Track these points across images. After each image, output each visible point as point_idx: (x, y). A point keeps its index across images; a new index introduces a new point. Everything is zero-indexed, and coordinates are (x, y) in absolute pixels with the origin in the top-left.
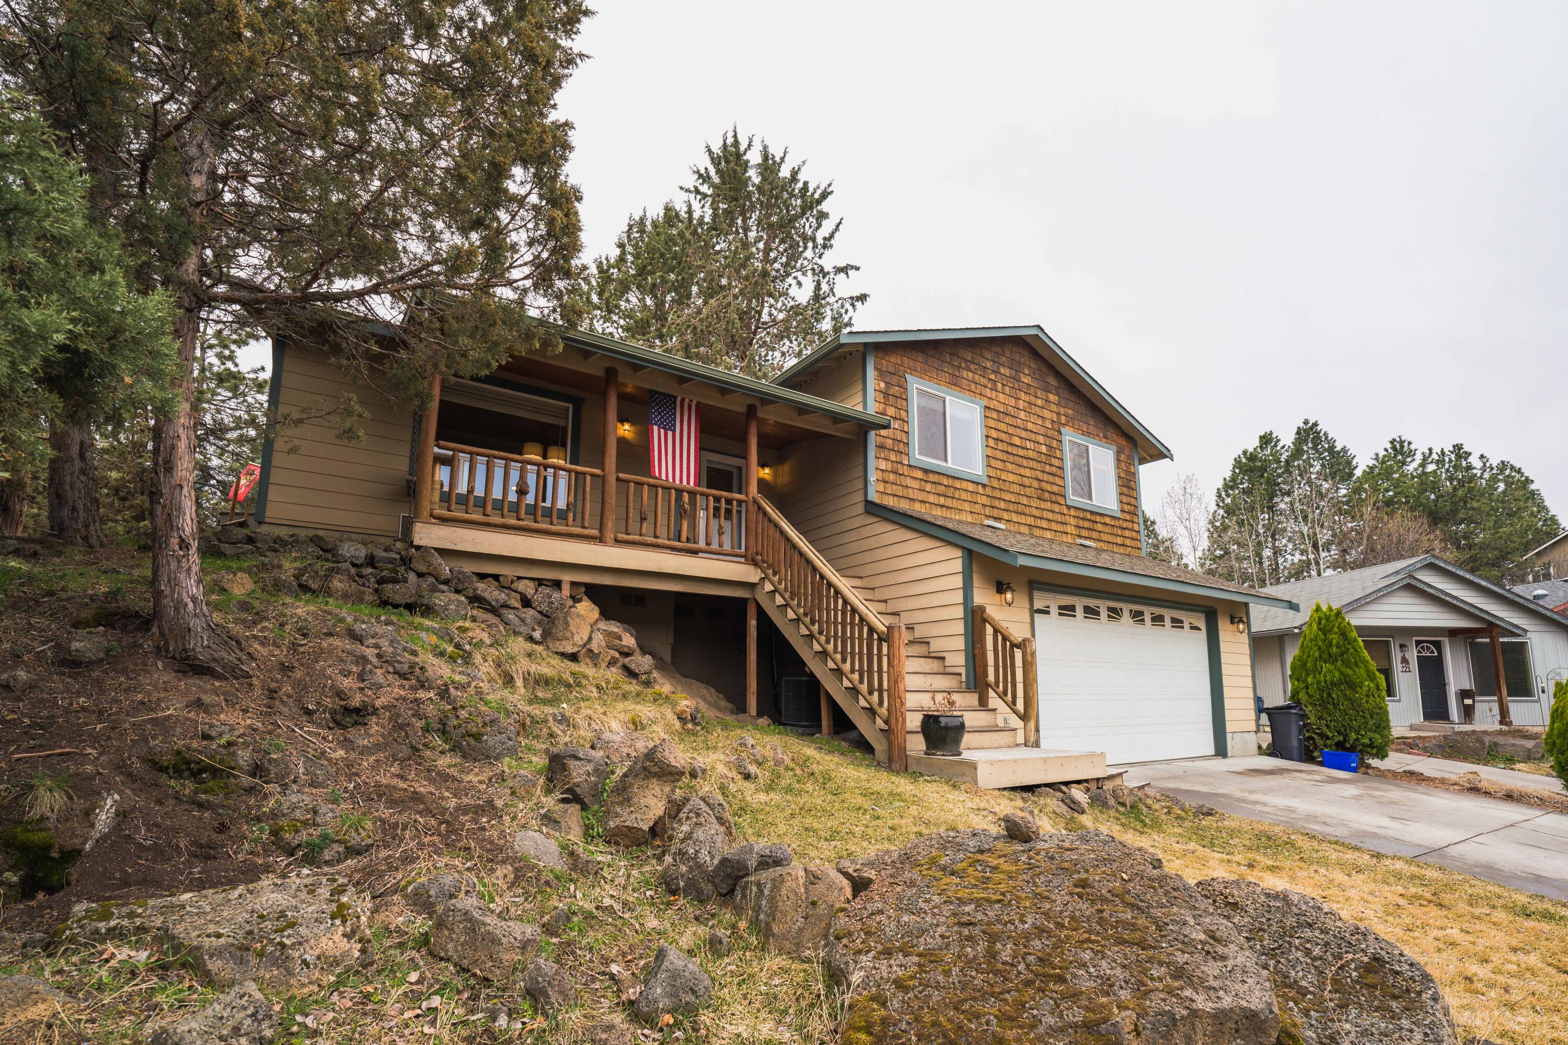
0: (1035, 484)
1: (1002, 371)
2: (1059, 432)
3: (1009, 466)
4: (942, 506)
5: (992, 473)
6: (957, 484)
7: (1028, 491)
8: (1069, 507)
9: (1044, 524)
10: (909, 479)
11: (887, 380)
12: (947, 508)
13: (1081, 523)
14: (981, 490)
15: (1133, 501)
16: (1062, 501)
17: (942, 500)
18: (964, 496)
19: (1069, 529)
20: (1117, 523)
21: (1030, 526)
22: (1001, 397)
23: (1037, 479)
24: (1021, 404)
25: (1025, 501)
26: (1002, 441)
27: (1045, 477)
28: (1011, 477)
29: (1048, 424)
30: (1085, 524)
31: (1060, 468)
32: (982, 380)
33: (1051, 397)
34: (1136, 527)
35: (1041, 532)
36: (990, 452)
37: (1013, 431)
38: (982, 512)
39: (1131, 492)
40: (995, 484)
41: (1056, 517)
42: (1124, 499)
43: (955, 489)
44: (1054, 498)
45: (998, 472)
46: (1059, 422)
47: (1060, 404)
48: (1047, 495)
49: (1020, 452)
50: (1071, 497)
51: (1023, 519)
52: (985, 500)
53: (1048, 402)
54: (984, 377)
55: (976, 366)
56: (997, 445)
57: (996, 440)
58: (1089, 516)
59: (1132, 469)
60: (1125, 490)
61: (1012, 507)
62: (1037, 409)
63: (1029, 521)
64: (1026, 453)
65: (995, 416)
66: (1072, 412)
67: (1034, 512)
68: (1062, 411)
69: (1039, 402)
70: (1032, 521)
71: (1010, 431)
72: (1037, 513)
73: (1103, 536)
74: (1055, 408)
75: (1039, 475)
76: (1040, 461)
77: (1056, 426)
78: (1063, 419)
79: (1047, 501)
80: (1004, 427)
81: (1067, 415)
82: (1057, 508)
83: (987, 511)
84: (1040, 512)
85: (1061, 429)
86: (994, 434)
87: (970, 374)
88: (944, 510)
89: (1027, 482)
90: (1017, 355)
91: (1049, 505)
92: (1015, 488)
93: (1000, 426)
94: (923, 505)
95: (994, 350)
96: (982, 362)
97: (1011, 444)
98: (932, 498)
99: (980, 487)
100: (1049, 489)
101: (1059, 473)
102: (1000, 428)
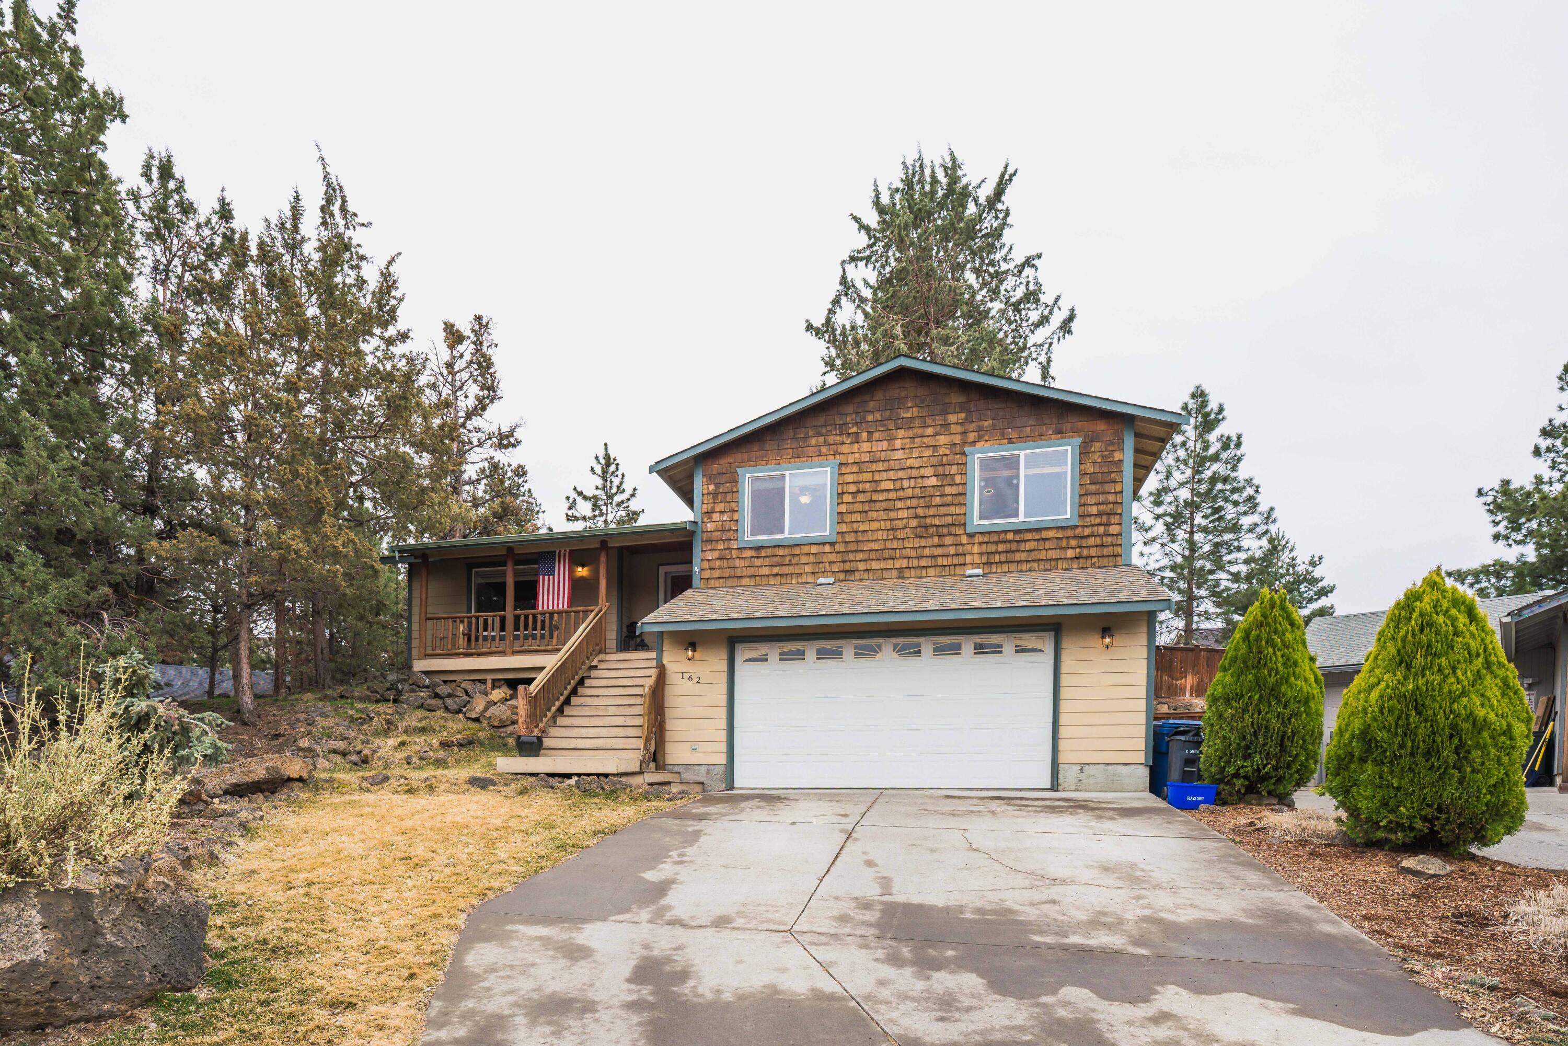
0: (914, 523)
1: (870, 418)
2: (963, 454)
3: (873, 515)
4: (775, 575)
5: (844, 528)
6: (797, 551)
7: (901, 534)
8: (971, 535)
9: (923, 563)
10: (737, 560)
11: (716, 481)
12: (782, 575)
13: (992, 548)
14: (828, 548)
15: (1112, 498)
16: (959, 531)
17: (776, 570)
19: (968, 559)
20: (1069, 533)
21: (900, 569)
22: (866, 446)
23: (917, 517)
24: (898, 444)
25: (895, 545)
26: (863, 492)
27: (931, 512)
28: (875, 525)
29: (943, 451)
30: (1001, 547)
31: (960, 494)
32: (838, 438)
33: (952, 418)
34: (1114, 529)
35: (918, 572)
36: (843, 508)
37: (883, 476)
38: (828, 569)
39: (1107, 487)
40: (850, 538)
41: (946, 550)
42: (1090, 500)
43: (794, 555)
44: (945, 531)
45: (856, 525)
46: (965, 443)
47: (967, 420)
48: (932, 530)
49: (892, 495)
50: (977, 522)
51: (890, 564)
52: (833, 557)
53: (947, 425)
54: (841, 434)
55: (829, 428)
56: (855, 498)
57: (854, 494)
58: (1010, 536)
59: (1117, 456)
60: (1094, 488)
61: (873, 555)
62: (925, 440)
63: (898, 564)
64: (901, 494)
65: (855, 469)
66: (986, 423)
67: (909, 553)
68: (971, 427)
69: (930, 431)
70: (904, 563)
71: (877, 478)
72: (914, 553)
73: (1036, 555)
74: (958, 428)
75: (920, 512)
76: (925, 495)
77: (958, 449)
78: (972, 437)
79: (932, 536)
80: (869, 476)
81: (979, 430)
82: (948, 540)
83: (835, 567)
84: (919, 551)
85: (967, 449)
86: (853, 488)
87: (821, 439)
88: (779, 578)
89: (900, 524)
90: (895, 391)
91: (936, 539)
92: (880, 535)
93: (862, 477)
94: (753, 580)
95: (858, 400)
96: (839, 420)
97: (878, 491)
98: (763, 571)
99: (827, 546)
100: (937, 522)
101: (956, 502)
102: (861, 479)
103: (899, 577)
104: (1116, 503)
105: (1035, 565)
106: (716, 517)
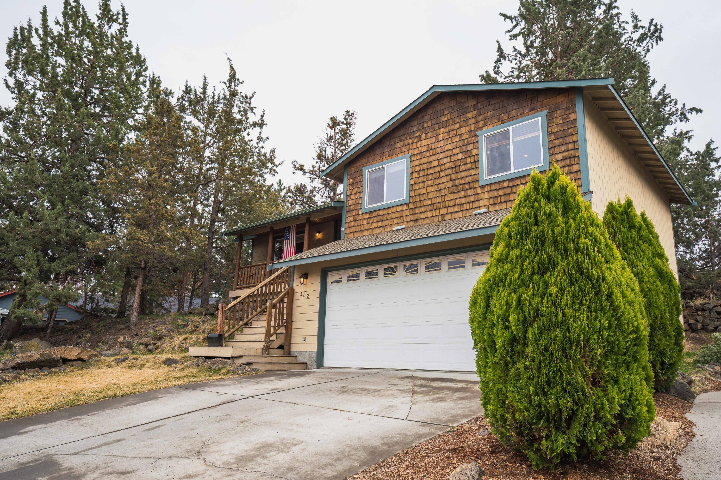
0: (450, 184)
1: (426, 125)
2: (476, 136)
3: (428, 183)
4: (379, 227)
5: (413, 193)
6: (390, 211)
7: (443, 192)
8: (483, 187)
9: (456, 209)
10: (362, 221)
11: (354, 176)
12: (383, 227)
13: (496, 194)
14: (405, 207)
15: (571, 146)
16: (476, 185)
17: (379, 224)
18: (394, 216)
19: (482, 203)
21: (443, 215)
22: (424, 142)
23: (452, 180)
24: (440, 137)
25: (440, 200)
26: (423, 170)
27: (459, 176)
28: (430, 189)
29: (465, 136)
30: (501, 192)
31: (475, 162)
32: (410, 140)
33: (469, 115)
34: (574, 168)
35: (453, 215)
36: (413, 182)
37: (433, 158)
38: (405, 220)
39: (567, 140)
40: (416, 199)
41: (469, 199)
42: (556, 150)
43: (388, 214)
44: (468, 186)
45: (419, 191)
46: (477, 129)
47: (478, 115)
48: (460, 187)
49: (438, 169)
50: (485, 178)
51: (437, 213)
52: (408, 212)
53: (466, 120)
54: (411, 138)
55: (406, 136)
56: (419, 174)
57: (419, 172)
58: (506, 184)
59: (572, 117)
60: (558, 142)
61: (428, 208)
62: (455, 132)
63: (442, 212)
64: (443, 167)
65: (419, 157)
66: (489, 114)
67: (448, 204)
68: (480, 118)
69: (457, 126)
70: (445, 211)
71: (430, 160)
72: (450, 204)
74: (473, 121)
75: (453, 177)
76: (456, 166)
77: (473, 134)
78: (481, 124)
79: (460, 191)
80: (425, 160)
81: (485, 119)
82: (470, 192)
83: (409, 219)
84: (453, 202)
85: (478, 133)
86: (417, 169)
87: (402, 143)
88: (381, 229)
89: (442, 186)
90: (438, 107)
91: (463, 193)
92: (433, 195)
93: (422, 161)
94: (369, 231)
95: (420, 116)
96: (410, 130)
97: (431, 168)
98: (374, 226)
99: (405, 205)
100: (463, 181)
101: (473, 167)
102: (422, 163)
103: (443, 220)
104: (574, 149)
106: (353, 197)
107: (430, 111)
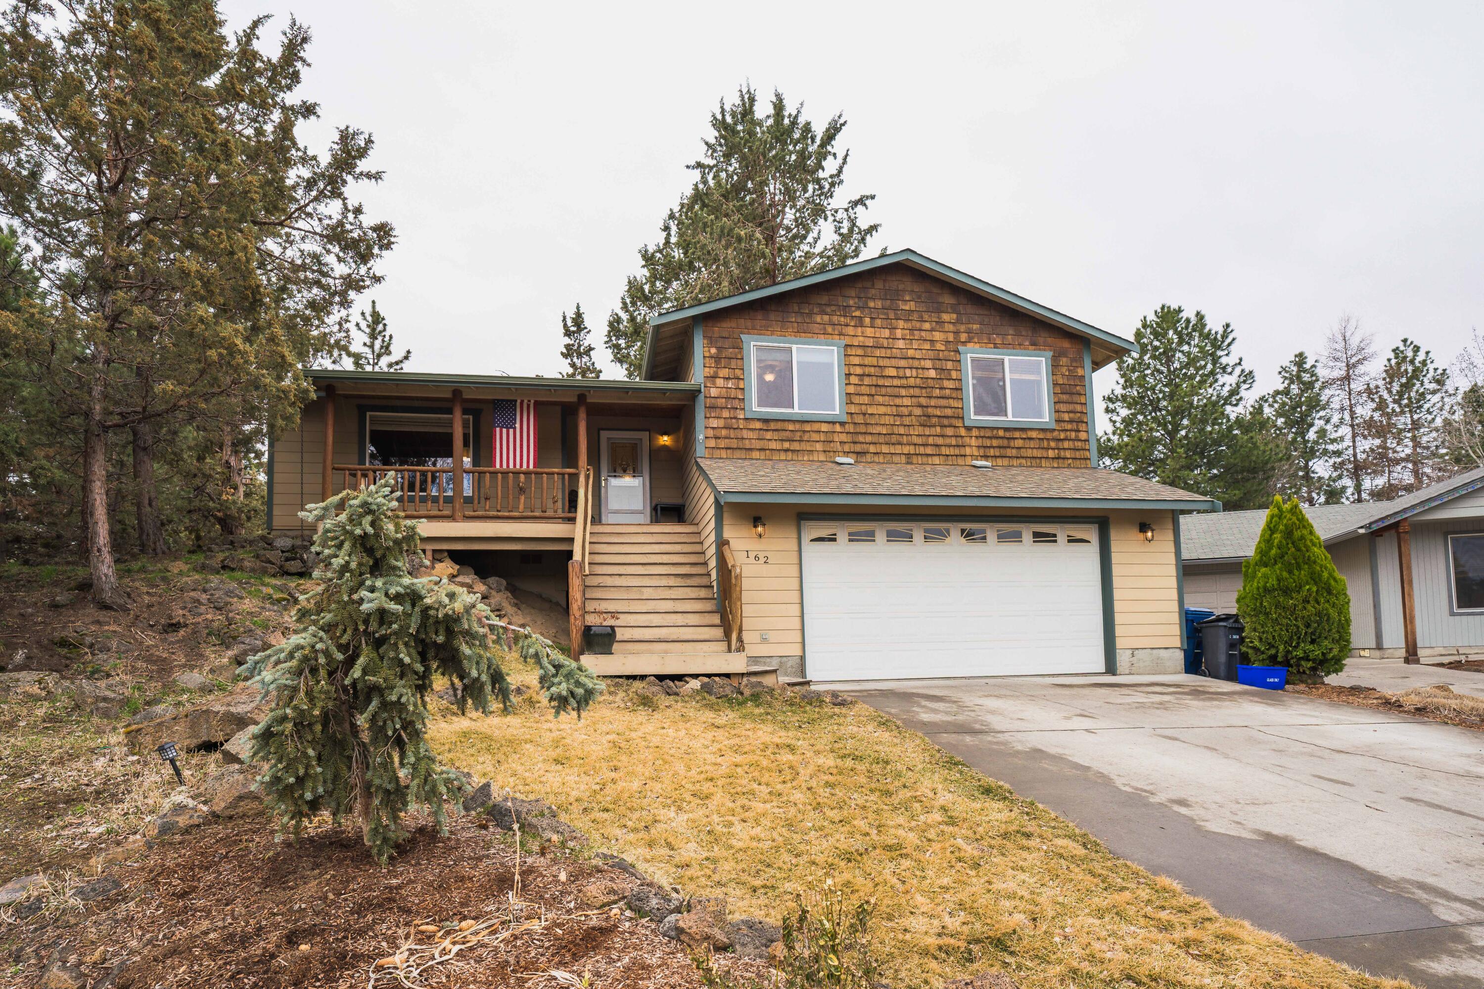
0: (918, 411)
1: (872, 304)
2: (957, 351)
3: (880, 399)
4: (787, 450)
5: (853, 409)
6: (807, 427)
7: (907, 421)
8: (969, 429)
9: (929, 450)
10: (745, 432)
11: (719, 345)
12: (793, 451)
13: (988, 443)
14: (838, 428)
15: (1079, 408)
16: (959, 423)
17: (786, 445)
18: (815, 437)
19: (968, 451)
20: (1049, 435)
21: (908, 455)
22: (869, 331)
23: (920, 406)
24: (899, 333)
25: (902, 430)
26: (869, 375)
27: (933, 402)
28: (882, 410)
29: (939, 346)
30: (995, 443)
31: (956, 389)
32: (842, 319)
33: (946, 317)
34: (1083, 436)
35: (925, 459)
36: (851, 390)
37: (886, 362)
38: (840, 449)
39: (1076, 398)
40: (859, 419)
41: (948, 441)
42: (1063, 407)
43: (804, 432)
44: (946, 422)
45: (864, 407)
46: (958, 341)
47: (958, 321)
48: (934, 420)
49: (896, 382)
50: (973, 417)
51: (898, 449)
52: (843, 437)
53: (941, 323)
54: (845, 316)
55: (833, 308)
56: (862, 380)
57: (861, 376)
58: (1001, 433)
59: (1080, 372)
60: (1064, 397)
61: (882, 439)
62: (923, 334)
63: (906, 450)
64: (904, 382)
65: (860, 352)
66: (975, 327)
67: (916, 440)
68: (962, 328)
69: (927, 326)
70: (911, 449)
71: (881, 363)
72: (919, 441)
73: (1023, 453)
74: (951, 327)
75: (923, 401)
76: (925, 386)
77: (951, 347)
78: (963, 337)
79: (935, 426)
80: (874, 361)
81: (969, 332)
82: (949, 431)
83: (847, 448)
84: (924, 439)
85: (961, 348)
86: (859, 371)
87: (826, 318)
88: (790, 454)
89: (905, 411)
90: (894, 283)
91: (938, 429)
92: (887, 420)
93: (867, 361)
94: (763, 453)
95: (860, 285)
96: (841, 301)
97: (883, 377)
98: (773, 445)
99: (838, 426)
100: (939, 413)
101: (954, 395)
102: (866, 363)
103: (908, 463)
104: (1082, 413)
105: (1024, 461)
106: (720, 382)
107: (879, 284)
